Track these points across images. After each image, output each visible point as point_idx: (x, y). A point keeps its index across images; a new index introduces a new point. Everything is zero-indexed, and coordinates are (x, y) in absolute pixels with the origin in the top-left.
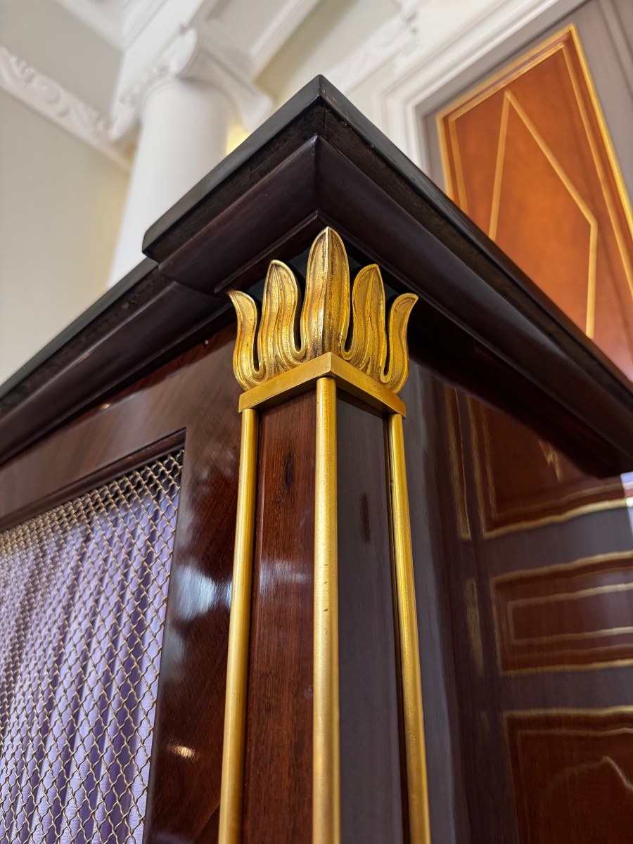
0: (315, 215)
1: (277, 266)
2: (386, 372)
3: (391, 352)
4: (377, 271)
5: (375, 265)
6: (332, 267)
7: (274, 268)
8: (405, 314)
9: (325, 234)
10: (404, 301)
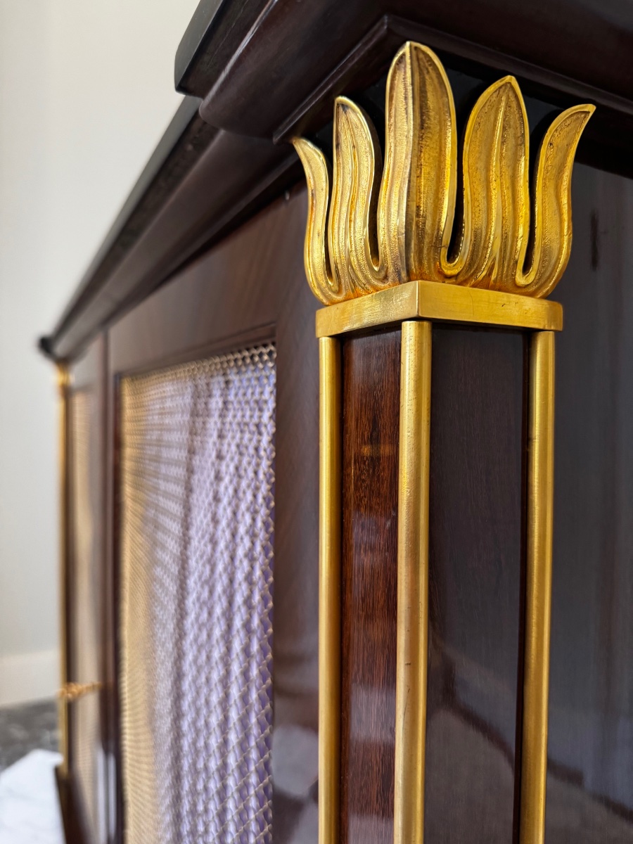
0: (382, 25)
1: (345, 106)
2: (527, 267)
3: (538, 232)
4: (512, 88)
5: (508, 78)
6: (422, 114)
7: (341, 109)
8: (569, 145)
9: (404, 55)
10: (568, 122)
